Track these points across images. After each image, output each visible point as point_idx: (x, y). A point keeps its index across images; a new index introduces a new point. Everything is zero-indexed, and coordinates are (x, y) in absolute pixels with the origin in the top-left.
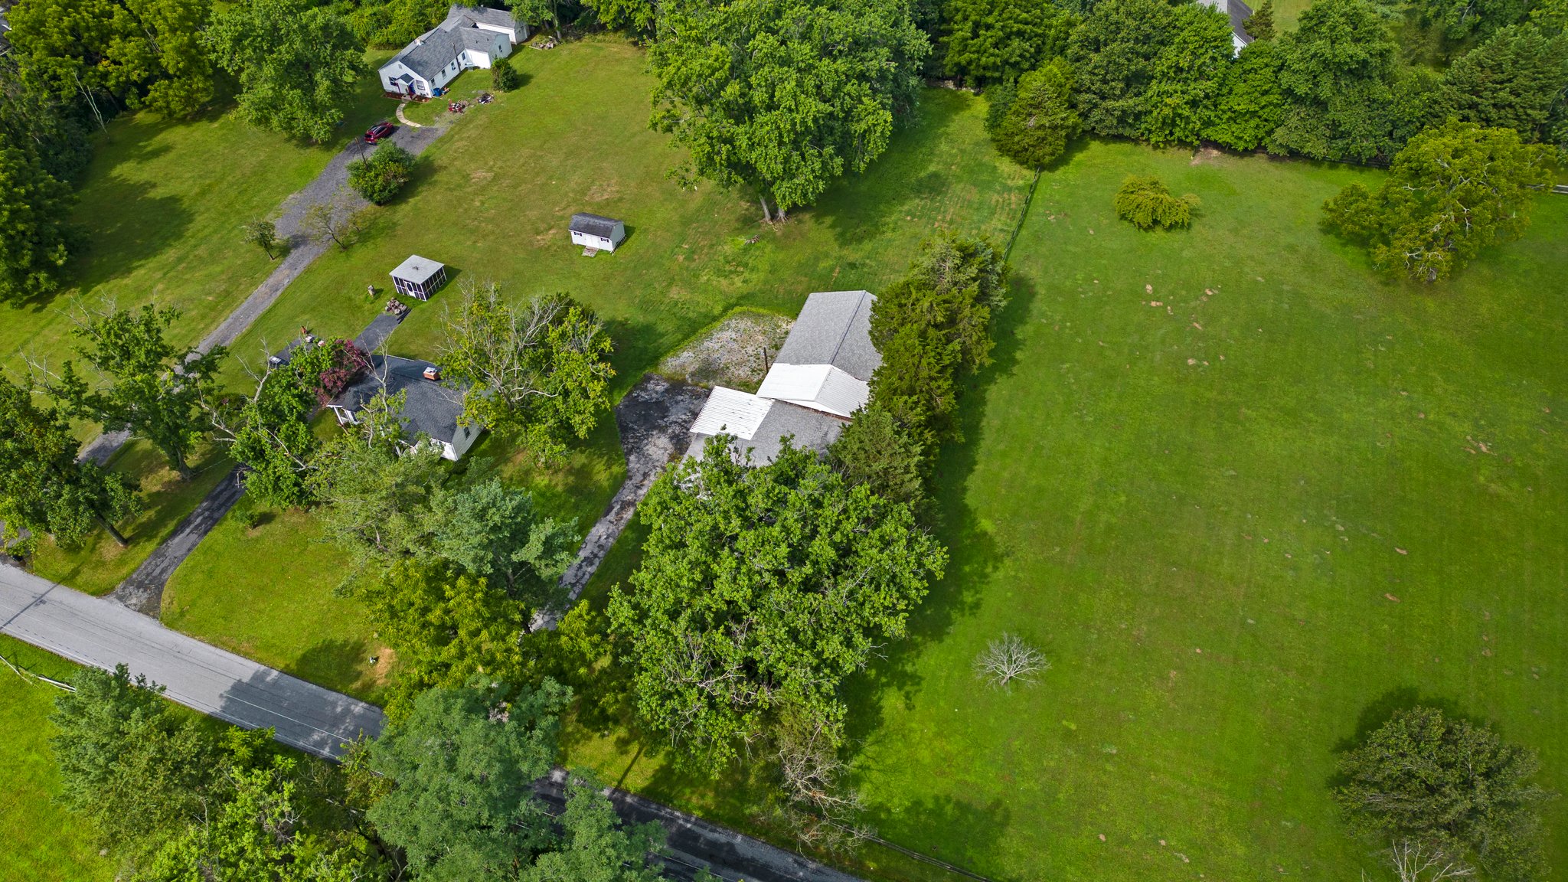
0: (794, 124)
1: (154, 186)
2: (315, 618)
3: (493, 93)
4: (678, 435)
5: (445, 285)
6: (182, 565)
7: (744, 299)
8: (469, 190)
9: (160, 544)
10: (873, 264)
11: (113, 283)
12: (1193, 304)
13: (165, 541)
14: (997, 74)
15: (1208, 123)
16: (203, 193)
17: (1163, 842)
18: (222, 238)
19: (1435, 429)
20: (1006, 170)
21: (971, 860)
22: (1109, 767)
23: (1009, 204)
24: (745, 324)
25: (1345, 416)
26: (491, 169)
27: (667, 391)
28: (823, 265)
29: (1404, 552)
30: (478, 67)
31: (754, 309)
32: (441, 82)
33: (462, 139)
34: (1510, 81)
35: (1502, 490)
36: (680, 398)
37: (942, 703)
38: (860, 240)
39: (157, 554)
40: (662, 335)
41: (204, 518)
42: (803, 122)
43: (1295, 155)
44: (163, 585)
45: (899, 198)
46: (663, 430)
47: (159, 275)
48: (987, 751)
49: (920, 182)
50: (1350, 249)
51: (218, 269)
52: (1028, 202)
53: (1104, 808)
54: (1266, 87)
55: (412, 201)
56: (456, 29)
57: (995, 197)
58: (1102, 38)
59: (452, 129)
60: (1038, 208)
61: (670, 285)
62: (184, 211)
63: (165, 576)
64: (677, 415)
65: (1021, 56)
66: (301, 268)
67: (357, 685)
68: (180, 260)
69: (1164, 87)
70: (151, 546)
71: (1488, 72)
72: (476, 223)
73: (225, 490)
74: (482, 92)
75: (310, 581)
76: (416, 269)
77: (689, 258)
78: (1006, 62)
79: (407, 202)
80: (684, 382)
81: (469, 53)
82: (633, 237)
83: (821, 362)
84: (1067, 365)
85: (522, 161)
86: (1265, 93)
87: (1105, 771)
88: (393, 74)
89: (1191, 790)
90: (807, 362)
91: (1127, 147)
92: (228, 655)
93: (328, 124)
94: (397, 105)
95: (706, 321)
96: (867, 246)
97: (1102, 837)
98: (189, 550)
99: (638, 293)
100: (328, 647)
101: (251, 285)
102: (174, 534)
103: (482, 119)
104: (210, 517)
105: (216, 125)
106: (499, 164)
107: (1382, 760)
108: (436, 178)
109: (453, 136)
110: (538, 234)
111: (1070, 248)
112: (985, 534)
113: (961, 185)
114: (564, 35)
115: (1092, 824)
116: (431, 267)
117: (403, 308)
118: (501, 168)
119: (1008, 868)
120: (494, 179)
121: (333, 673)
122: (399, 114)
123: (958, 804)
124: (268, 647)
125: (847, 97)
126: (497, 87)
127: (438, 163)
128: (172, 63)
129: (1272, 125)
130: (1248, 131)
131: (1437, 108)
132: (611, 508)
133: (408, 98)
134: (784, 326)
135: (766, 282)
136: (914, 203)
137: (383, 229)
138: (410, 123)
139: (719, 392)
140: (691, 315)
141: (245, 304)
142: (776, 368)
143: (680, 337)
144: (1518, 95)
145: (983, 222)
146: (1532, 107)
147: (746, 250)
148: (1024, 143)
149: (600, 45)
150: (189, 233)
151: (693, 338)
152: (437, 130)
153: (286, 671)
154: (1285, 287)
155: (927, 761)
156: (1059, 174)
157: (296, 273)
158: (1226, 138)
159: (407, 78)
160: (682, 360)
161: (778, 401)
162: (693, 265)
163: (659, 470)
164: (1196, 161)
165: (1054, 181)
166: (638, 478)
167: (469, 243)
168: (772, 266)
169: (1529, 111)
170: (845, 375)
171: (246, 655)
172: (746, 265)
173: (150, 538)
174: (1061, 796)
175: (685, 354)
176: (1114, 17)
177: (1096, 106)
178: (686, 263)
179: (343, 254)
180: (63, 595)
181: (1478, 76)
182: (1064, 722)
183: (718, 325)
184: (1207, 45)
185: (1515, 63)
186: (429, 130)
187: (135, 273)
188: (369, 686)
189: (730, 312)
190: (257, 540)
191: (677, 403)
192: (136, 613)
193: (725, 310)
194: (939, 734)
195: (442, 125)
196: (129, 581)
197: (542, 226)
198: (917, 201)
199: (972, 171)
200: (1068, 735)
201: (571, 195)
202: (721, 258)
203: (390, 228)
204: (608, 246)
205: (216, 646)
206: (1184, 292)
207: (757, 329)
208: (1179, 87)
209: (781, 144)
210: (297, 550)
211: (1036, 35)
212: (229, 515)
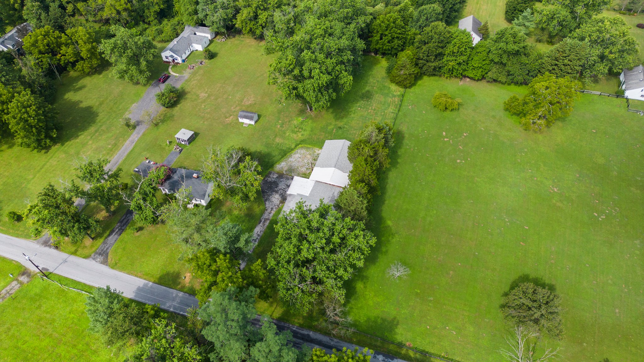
0: (319, 84)
1: (81, 102)
2: (162, 264)
3: (204, 61)
4: (282, 194)
5: (195, 139)
6: (114, 246)
7: (302, 142)
8: (199, 101)
9: (105, 239)
10: (347, 127)
11: (72, 141)
12: (459, 139)
13: (106, 238)
14: (389, 52)
15: (465, 70)
16: (101, 104)
17: (447, 328)
18: (110, 122)
19: (540, 183)
20: (394, 88)
21: (386, 336)
22: (430, 304)
23: (395, 102)
24: (303, 151)
25: (510, 180)
26: (206, 93)
27: (277, 177)
28: (330, 128)
29: (527, 228)
30: (197, 50)
31: (306, 146)
32: (184, 57)
33: (194, 80)
34: (568, 56)
35: (561, 205)
36: (282, 180)
37: (376, 285)
38: (342, 118)
39: (104, 243)
40: (274, 157)
41: (119, 229)
42: (322, 84)
43: (495, 81)
44: (108, 254)
45: (355, 101)
46: (277, 192)
47: (89, 138)
48: (391, 301)
49: (363, 94)
50: (514, 117)
51: (111, 135)
52: (401, 101)
53: (429, 318)
54: (484, 59)
55: (179, 106)
56: (188, 36)
57: (390, 99)
58: (426, 41)
59: (190, 76)
60: (405, 103)
61: (275, 137)
62: (94, 112)
63: (108, 251)
64: (281, 186)
65: (398, 46)
66: (141, 134)
67: (179, 287)
68: (96, 131)
69: (449, 58)
70: (102, 240)
71: (561, 53)
72: (203, 114)
73: (125, 219)
74: (200, 61)
75: (159, 250)
76: (184, 134)
77: (282, 127)
78: (392, 48)
79: (177, 107)
80: (283, 174)
81: (194, 45)
82: (261, 118)
83: (331, 167)
84: (416, 164)
85: (218, 89)
86: (484, 60)
87: (429, 306)
88: (166, 55)
89: (457, 311)
90: (326, 167)
91: (437, 78)
92: (134, 277)
93: (146, 77)
94: (169, 67)
95: (290, 150)
96: (345, 120)
97: (428, 327)
98: (115, 241)
99: (264, 140)
100: (168, 274)
101: (124, 141)
102: (109, 235)
103: (201, 72)
104: (121, 229)
105: (101, 76)
106: (209, 90)
107: (514, 300)
108: (186, 96)
109: (191, 79)
110: (226, 118)
111: (416, 119)
112: (389, 226)
113: (378, 95)
114: (228, 36)
115: (425, 323)
116: (189, 134)
117: (180, 149)
118: (210, 92)
119: (398, 338)
120: (209, 96)
121: (171, 282)
122: (170, 70)
123: (382, 318)
124: (147, 274)
125: (337, 72)
126: (206, 58)
127: (187, 90)
128: (85, 55)
129: (487, 71)
130: (479, 74)
131: (544, 65)
132: (261, 221)
133: (172, 63)
134: (317, 151)
135: (310, 135)
136: (361, 103)
137: (170, 117)
138: (174, 74)
139: (296, 178)
140: (284, 148)
141: (123, 149)
142: (315, 169)
143: (281, 157)
144: (571, 61)
145: (386, 110)
146: (576, 66)
147: (302, 123)
148: (399, 80)
149: (242, 39)
150: (97, 121)
151: (285, 157)
152: (185, 76)
153: (154, 283)
154: (492, 132)
155: (372, 304)
156: (412, 89)
157: (139, 136)
158: (471, 75)
159: (172, 56)
160: (282, 165)
161: (317, 181)
162: (283, 129)
163: (276, 207)
164: (461, 83)
165: (411, 92)
166: (269, 210)
167: (202, 122)
168: (312, 128)
169: (575, 67)
170: (340, 171)
171: (140, 277)
172: (302, 129)
173: (101, 237)
174: (415, 314)
175: (283, 163)
176: (430, 34)
177: (425, 64)
178: (281, 128)
179: (156, 128)
180: (73, 258)
181: (557, 55)
182: (416, 290)
183: (293, 152)
184: (463, 44)
185: (570, 50)
186: (182, 77)
187: (80, 137)
188: (183, 287)
189: (298, 147)
190: (139, 237)
191: (281, 182)
192: (100, 264)
193: (296, 146)
194: (375, 296)
195: (187, 74)
196: (96, 253)
197: (228, 115)
198: (362, 102)
199: (381, 89)
200: (417, 294)
201: (237, 102)
202: (293, 126)
203: (172, 117)
204: (252, 123)
205: (129, 274)
206: (456, 135)
207: (307, 153)
208: (454, 58)
209: (314, 91)
210: (153, 240)
211: (403, 38)
212: (128, 228)
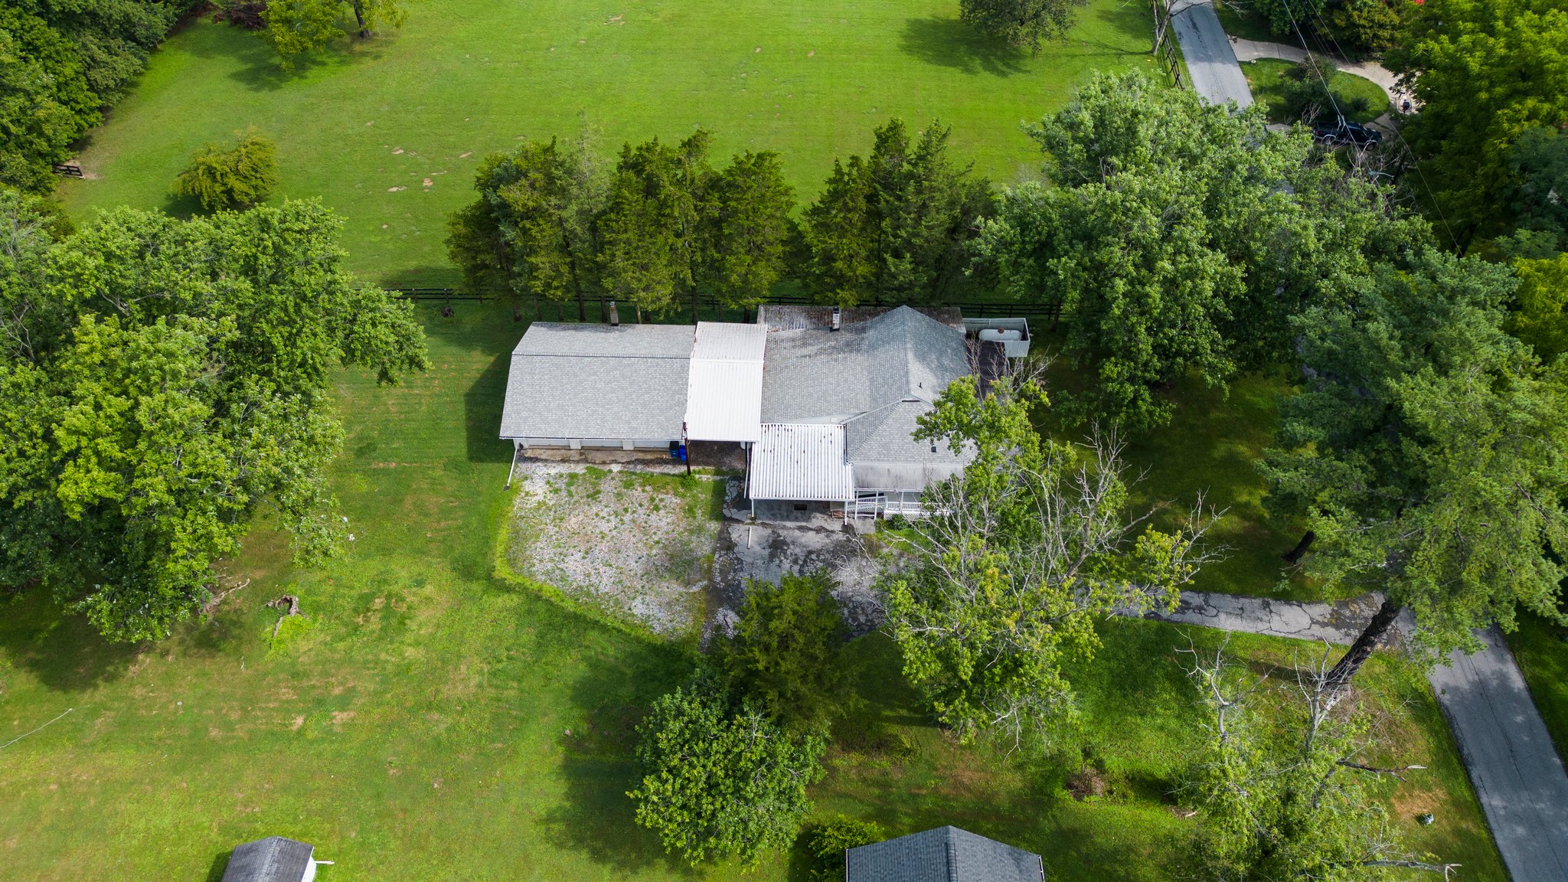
7: (471, 572)
24: (540, 550)
31: (500, 549)
40: (596, 663)
50: (310, 74)
61: (436, 706)
80: (709, 589)
83: (685, 370)
90: (681, 391)
95: (541, 608)
99: (465, 757)
135: (419, 552)
140: (528, 636)
143: (593, 634)
151: (593, 615)
162: (365, 687)
168: (368, 556)
172: (367, 597)
175: (639, 611)
178: (360, 701)
183: (549, 589)
189: (511, 579)
207: (552, 531)
